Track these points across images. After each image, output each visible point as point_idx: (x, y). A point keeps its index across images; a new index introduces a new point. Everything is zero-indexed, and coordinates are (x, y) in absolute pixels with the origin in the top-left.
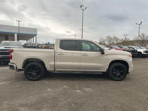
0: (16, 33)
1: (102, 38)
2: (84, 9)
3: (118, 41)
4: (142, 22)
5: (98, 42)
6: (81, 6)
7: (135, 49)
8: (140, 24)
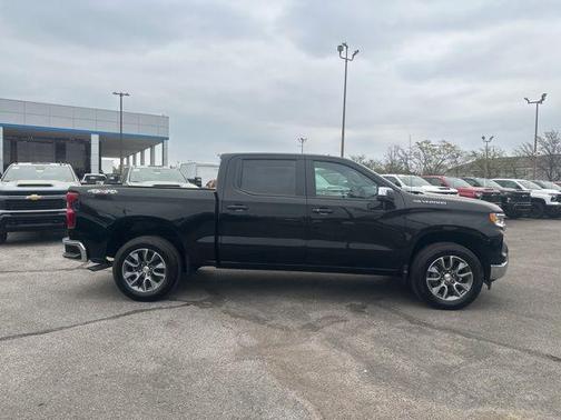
0: (96, 133)
1: (397, 148)
2: (350, 57)
3: (459, 160)
4: (545, 95)
5: (384, 163)
6: (340, 49)
7: (524, 188)
8: (540, 102)
